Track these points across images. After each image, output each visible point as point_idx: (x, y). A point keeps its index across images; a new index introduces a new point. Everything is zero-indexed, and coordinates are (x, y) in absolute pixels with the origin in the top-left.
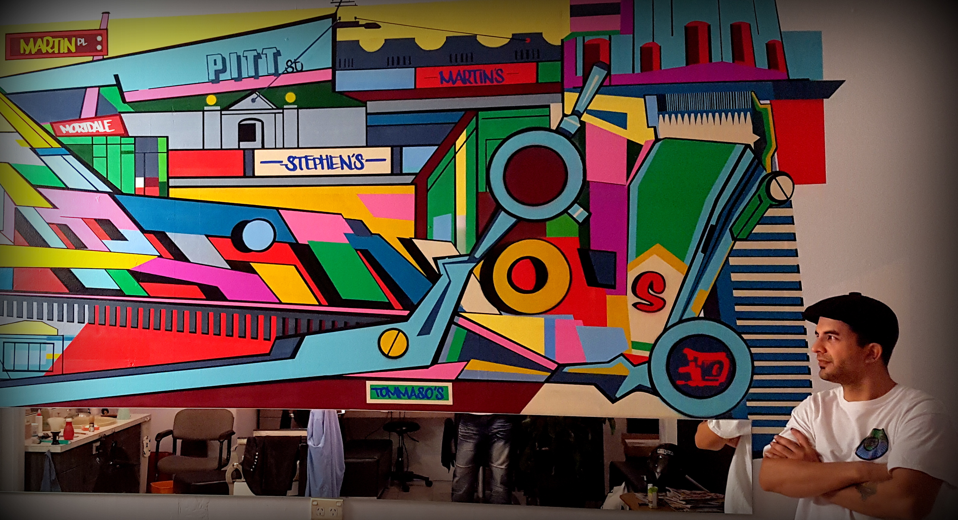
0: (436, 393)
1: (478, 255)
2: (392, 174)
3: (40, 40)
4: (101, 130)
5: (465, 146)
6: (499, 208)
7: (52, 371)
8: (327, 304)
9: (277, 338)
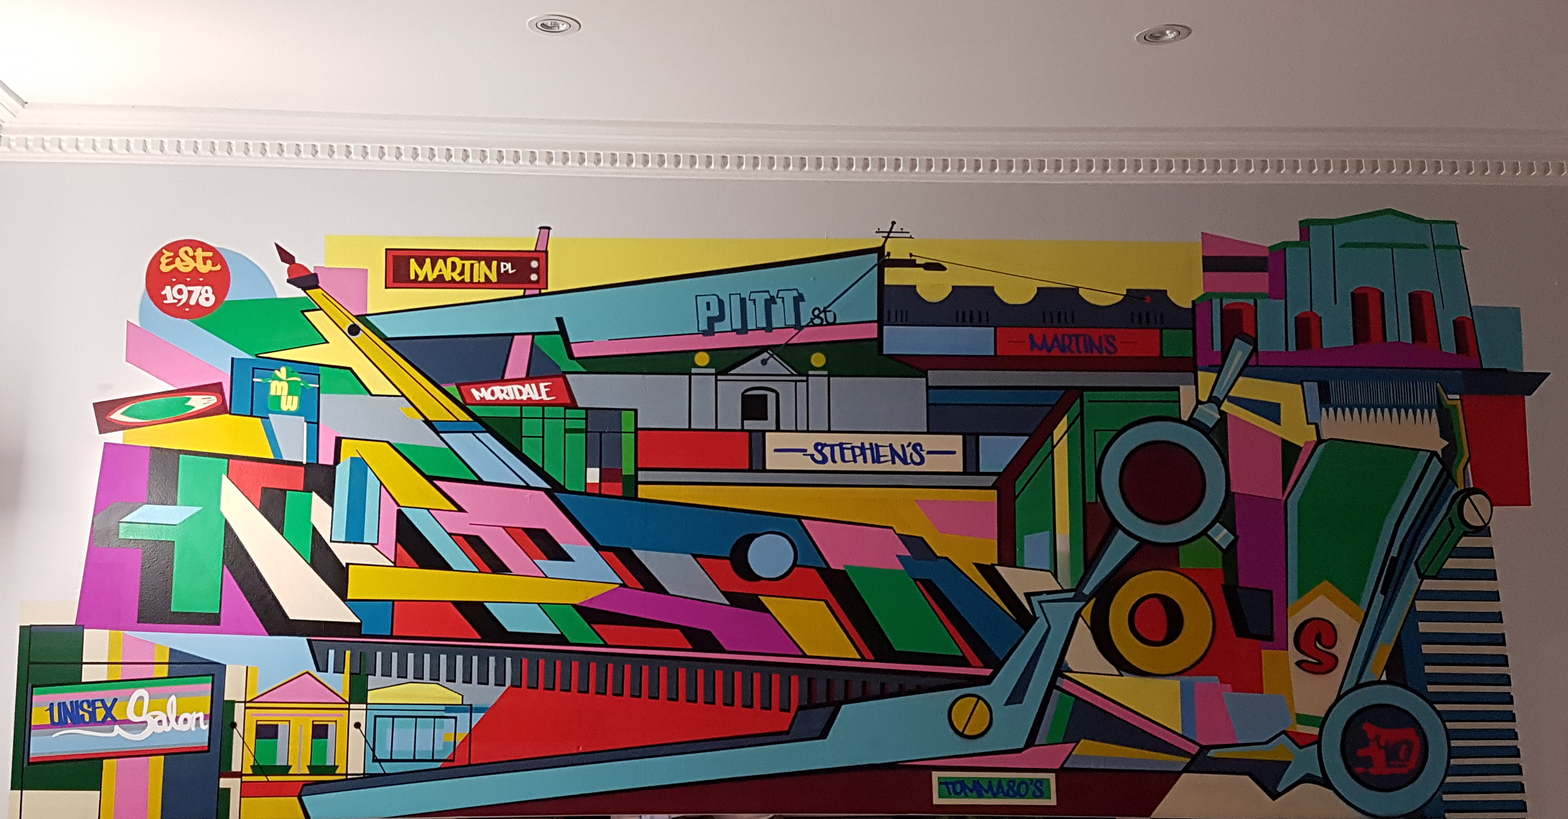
0: (1032, 788)
1: (1087, 591)
2: (965, 473)
3: (440, 261)
4: (535, 397)
5: (1065, 437)
6: (1115, 525)
7: (453, 761)
8: (873, 658)
9: (800, 708)
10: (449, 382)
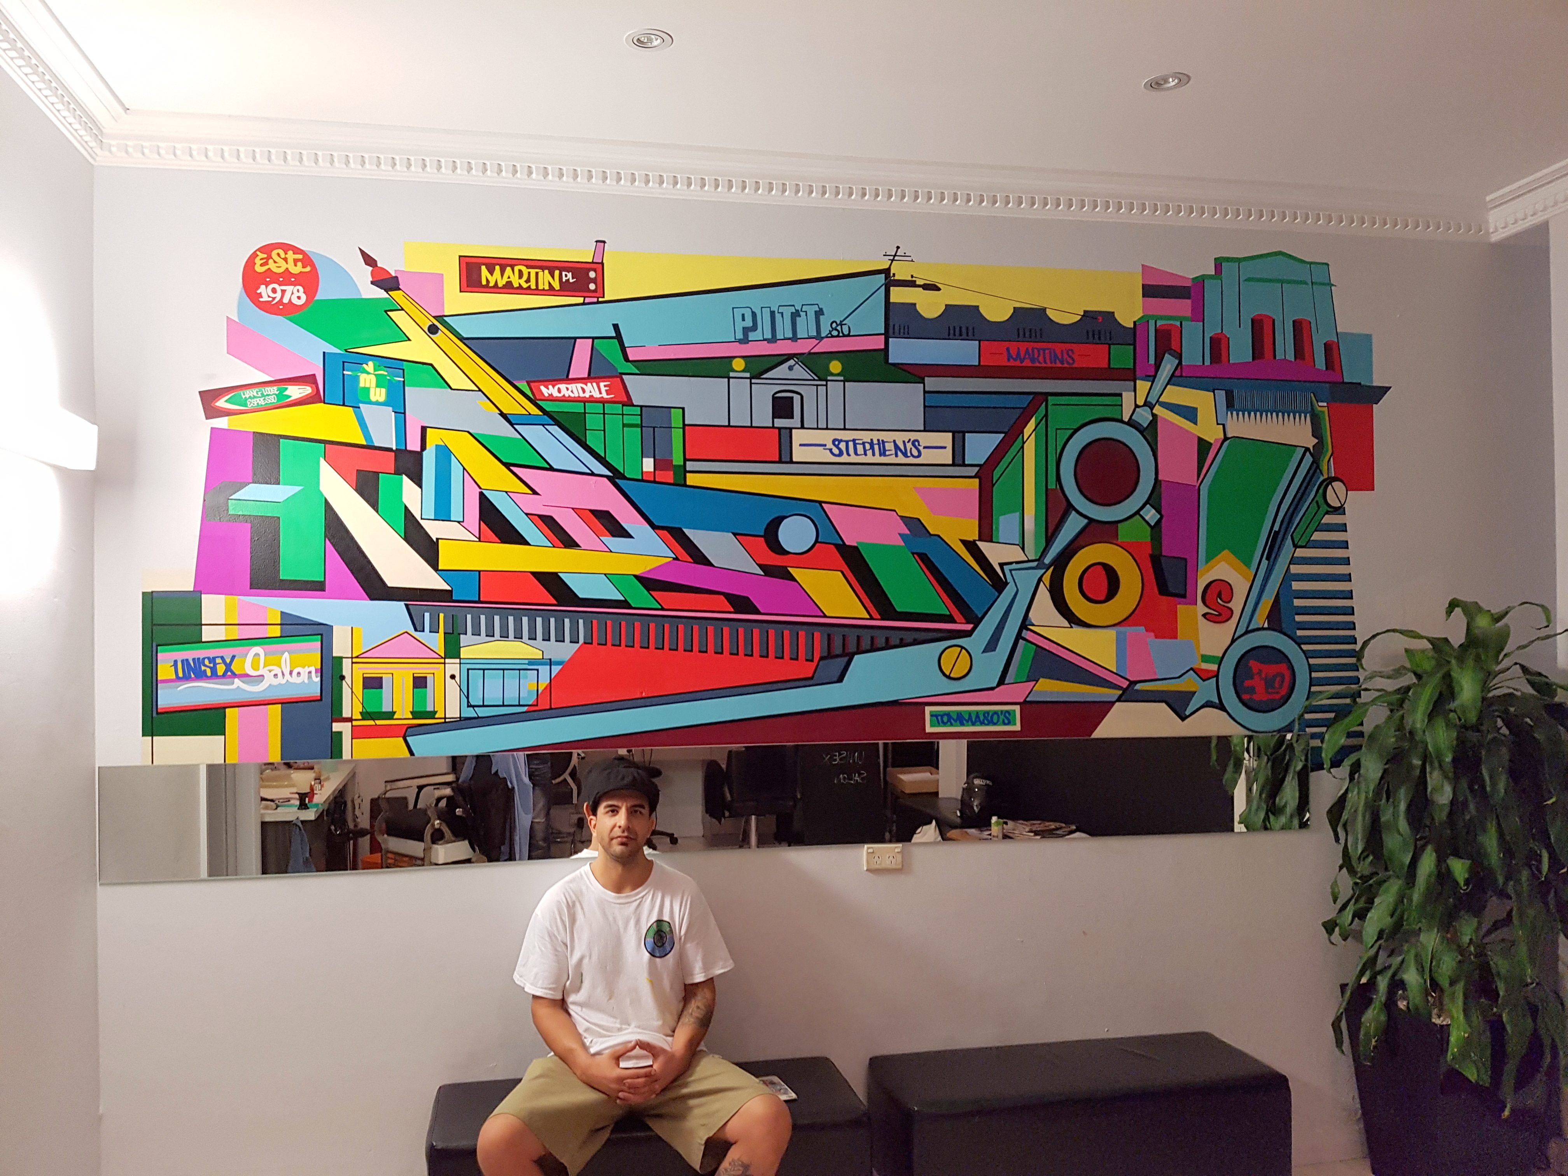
0: (1002, 717)
1: (1047, 561)
2: (953, 464)
3: (509, 269)
4: (597, 395)
5: (1033, 435)
6: (1070, 507)
7: (537, 705)
8: (879, 617)
9: (822, 659)
10: (520, 379)
